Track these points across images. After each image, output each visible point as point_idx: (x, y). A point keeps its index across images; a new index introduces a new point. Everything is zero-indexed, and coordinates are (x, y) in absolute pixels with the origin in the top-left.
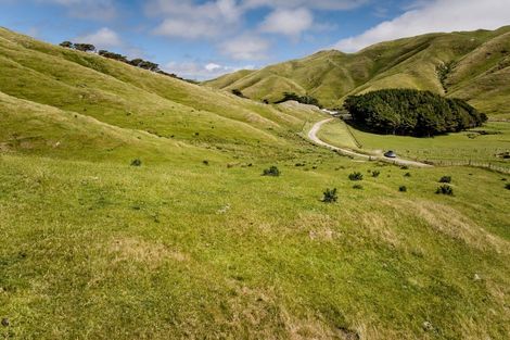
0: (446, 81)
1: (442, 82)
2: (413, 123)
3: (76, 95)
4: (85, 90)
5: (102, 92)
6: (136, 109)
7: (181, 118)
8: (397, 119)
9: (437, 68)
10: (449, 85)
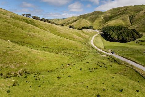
0: (132, 21)
1: (130, 21)
2: (120, 39)
3: (27, 35)
4: (29, 33)
5: (34, 33)
6: (44, 39)
7: (55, 41)
8: (116, 37)
9: (129, 17)
10: (133, 22)
